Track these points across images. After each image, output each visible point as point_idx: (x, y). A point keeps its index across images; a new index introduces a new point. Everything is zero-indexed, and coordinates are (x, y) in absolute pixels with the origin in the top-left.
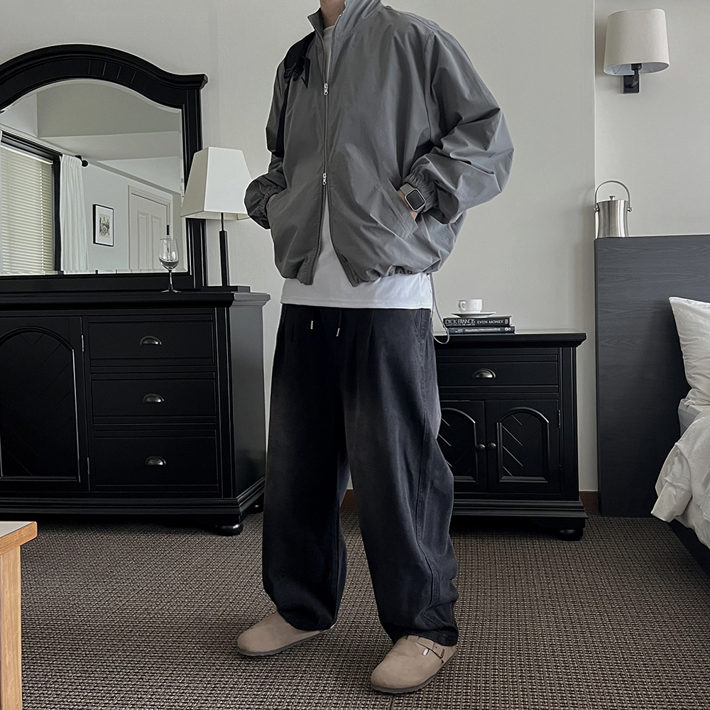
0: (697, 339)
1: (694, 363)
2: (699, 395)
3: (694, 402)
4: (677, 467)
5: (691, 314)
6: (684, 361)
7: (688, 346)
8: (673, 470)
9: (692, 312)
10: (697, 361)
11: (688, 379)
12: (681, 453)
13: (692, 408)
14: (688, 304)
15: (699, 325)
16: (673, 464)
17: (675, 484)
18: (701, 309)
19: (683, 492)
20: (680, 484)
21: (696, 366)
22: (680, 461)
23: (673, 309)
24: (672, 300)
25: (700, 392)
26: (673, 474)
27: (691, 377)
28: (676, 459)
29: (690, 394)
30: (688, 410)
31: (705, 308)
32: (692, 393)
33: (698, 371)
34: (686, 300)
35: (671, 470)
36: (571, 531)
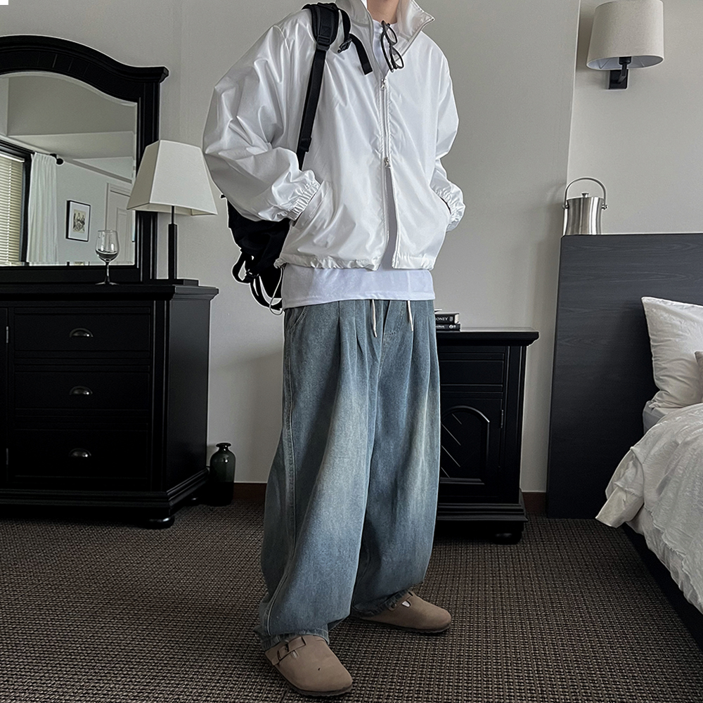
0: (670, 340)
1: (664, 365)
2: (667, 398)
3: (660, 404)
4: (630, 472)
5: (666, 315)
6: (653, 362)
7: (658, 347)
8: (626, 474)
9: (666, 313)
10: (668, 362)
11: (655, 380)
12: (636, 457)
13: (657, 411)
14: (664, 305)
15: (673, 326)
16: (627, 468)
17: (626, 489)
18: (678, 310)
19: (634, 498)
20: (631, 490)
21: (665, 368)
22: (635, 465)
23: (645, 309)
24: (645, 300)
25: (669, 395)
26: (626, 479)
27: (659, 379)
28: (631, 463)
29: (656, 397)
30: (653, 413)
31: (682, 309)
32: (658, 396)
33: (668, 374)
34: (661, 300)
35: (623, 475)
36: (507, 535)
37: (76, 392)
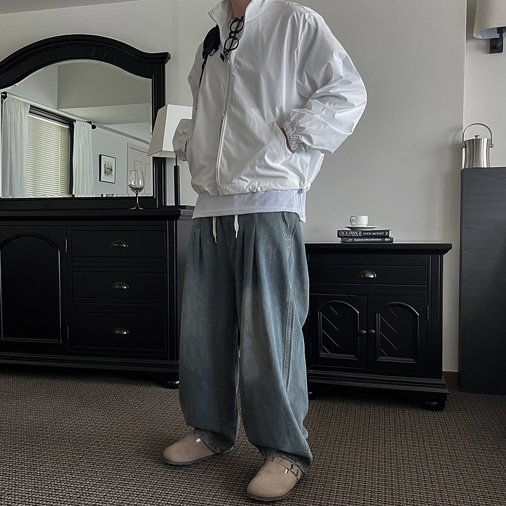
36: (435, 403)
37: (117, 287)
